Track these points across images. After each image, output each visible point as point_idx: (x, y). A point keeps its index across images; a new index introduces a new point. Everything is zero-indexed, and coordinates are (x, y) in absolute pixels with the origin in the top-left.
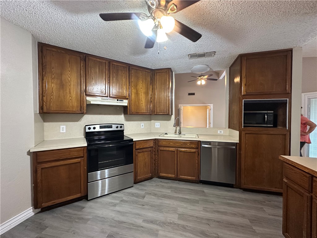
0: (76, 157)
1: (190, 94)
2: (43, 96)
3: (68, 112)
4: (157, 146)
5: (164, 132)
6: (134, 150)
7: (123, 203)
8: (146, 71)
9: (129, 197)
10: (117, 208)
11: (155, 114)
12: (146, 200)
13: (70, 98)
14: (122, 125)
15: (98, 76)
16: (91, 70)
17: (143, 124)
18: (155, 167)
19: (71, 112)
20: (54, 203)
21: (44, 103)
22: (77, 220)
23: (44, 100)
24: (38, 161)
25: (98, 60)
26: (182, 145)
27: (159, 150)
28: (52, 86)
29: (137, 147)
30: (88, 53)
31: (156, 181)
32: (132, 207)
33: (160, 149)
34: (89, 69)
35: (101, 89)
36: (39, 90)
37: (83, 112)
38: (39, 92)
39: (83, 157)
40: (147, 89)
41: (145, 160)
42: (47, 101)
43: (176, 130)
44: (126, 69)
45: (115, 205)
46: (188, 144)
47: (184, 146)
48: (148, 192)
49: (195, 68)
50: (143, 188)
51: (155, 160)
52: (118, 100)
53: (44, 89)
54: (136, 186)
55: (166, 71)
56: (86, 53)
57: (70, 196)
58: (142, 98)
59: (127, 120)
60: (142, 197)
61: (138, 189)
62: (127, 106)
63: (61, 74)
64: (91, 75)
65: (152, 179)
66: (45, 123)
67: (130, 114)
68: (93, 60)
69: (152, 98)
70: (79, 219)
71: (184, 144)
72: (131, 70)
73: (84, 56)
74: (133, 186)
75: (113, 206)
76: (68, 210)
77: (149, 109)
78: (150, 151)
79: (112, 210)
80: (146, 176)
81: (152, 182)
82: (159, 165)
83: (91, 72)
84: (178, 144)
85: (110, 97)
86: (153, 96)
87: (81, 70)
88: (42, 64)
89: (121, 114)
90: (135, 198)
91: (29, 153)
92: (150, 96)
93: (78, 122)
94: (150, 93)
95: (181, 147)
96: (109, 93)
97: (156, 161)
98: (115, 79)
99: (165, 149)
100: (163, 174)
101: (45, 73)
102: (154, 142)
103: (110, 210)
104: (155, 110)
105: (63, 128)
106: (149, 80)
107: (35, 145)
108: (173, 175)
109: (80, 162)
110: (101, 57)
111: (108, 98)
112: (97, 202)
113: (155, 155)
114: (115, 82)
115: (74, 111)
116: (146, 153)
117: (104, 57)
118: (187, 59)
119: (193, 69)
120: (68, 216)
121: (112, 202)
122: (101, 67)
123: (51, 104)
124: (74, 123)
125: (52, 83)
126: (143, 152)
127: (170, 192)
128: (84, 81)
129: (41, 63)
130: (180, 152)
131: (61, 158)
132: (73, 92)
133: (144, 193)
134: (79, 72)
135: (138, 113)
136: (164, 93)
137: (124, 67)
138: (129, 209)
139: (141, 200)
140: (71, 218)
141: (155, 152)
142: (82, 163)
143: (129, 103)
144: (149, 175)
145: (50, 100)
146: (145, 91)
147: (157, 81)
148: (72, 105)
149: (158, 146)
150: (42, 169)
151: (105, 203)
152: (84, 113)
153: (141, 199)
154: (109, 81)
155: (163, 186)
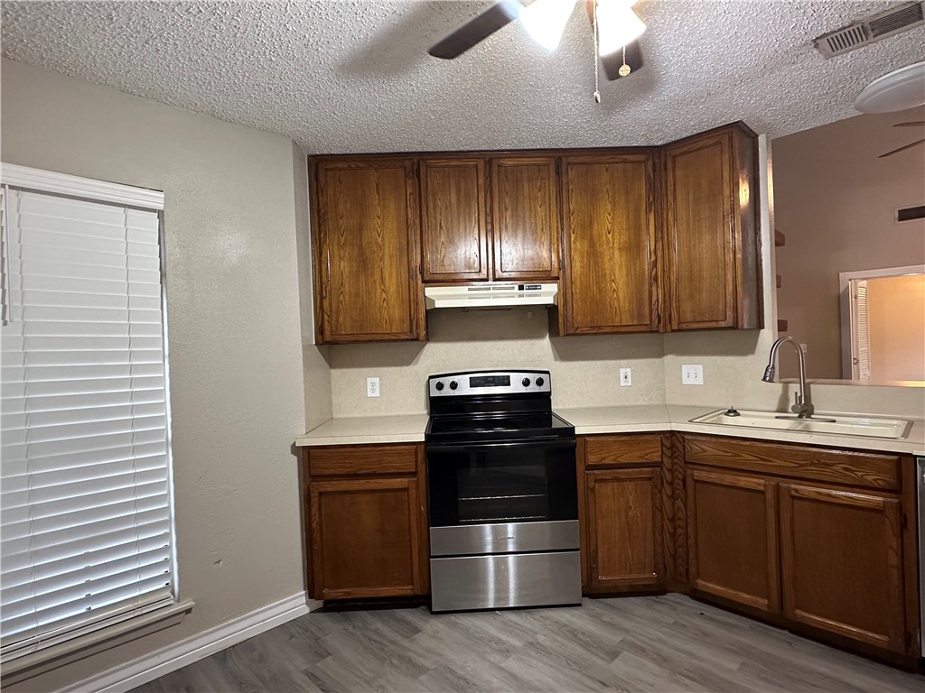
0: (396, 471)
1: (905, 215)
2: (322, 298)
3: (379, 337)
4: (682, 463)
5: (722, 405)
6: (580, 468)
7: (532, 653)
8: (625, 162)
9: (556, 637)
10: (512, 664)
11: (675, 327)
12: (619, 667)
13: (384, 295)
14: (542, 376)
15: (456, 215)
16: (435, 200)
17: (629, 370)
18: (676, 551)
19: (387, 337)
20: (349, 593)
21: (326, 317)
22: (395, 662)
23: (325, 307)
24: (314, 472)
25: (454, 163)
26: (802, 465)
27: (689, 481)
28: (341, 266)
29: (592, 459)
30: (425, 150)
31: (678, 608)
32: (560, 676)
33: (692, 475)
34: (430, 197)
35: (465, 258)
36: (314, 281)
37: (418, 336)
38: (314, 286)
39: (414, 474)
40: (636, 230)
41: (626, 512)
42: (331, 311)
43: (784, 398)
44: (548, 171)
45: (507, 651)
46: (838, 468)
47: (812, 472)
48: (634, 640)
49: (873, 89)
50: (618, 619)
51: (672, 520)
52: (521, 288)
53: (324, 279)
54: (591, 607)
55: (716, 140)
56: (420, 150)
57: (384, 585)
58: (613, 270)
59: (563, 355)
60: (607, 653)
61: (597, 618)
62: (553, 305)
63: (360, 230)
64: (435, 218)
65: (664, 594)
66: (332, 371)
67: (568, 335)
68: (439, 167)
69: (659, 265)
70: (401, 658)
71: (812, 464)
72: (564, 170)
73: (415, 161)
74: (580, 605)
75: (501, 651)
76: (380, 625)
77: (647, 311)
78: (650, 479)
79: (493, 663)
80: (633, 576)
81: (660, 607)
82: (691, 542)
83: (435, 206)
84: (778, 462)
85: (495, 280)
86: (663, 256)
87: (409, 209)
88: (319, 211)
89: (540, 336)
90: (579, 650)
91: (295, 450)
92: (647, 259)
93: (411, 366)
94: (649, 243)
95: (796, 474)
96: (491, 266)
97: (680, 522)
98: (509, 213)
99: (714, 476)
100: (711, 585)
101: (325, 235)
102: (668, 443)
103: (489, 661)
104: (674, 314)
105: (373, 384)
106: (643, 192)
107: (307, 428)
108: (760, 600)
109: (406, 489)
110: (464, 152)
111: (490, 282)
112: (455, 625)
113: (673, 497)
114: (510, 226)
115: (395, 334)
116: (630, 486)
117: (472, 149)
118: (816, 60)
119: (861, 96)
120: (379, 642)
121: (500, 640)
122: (463, 184)
123: (341, 318)
124: (399, 368)
125: (341, 259)
126: (617, 480)
127: (734, 666)
128: (418, 240)
129: (316, 208)
130: (793, 497)
131: (361, 469)
132: (391, 276)
133: (618, 639)
134: (403, 212)
135: (599, 327)
136: (713, 238)
137: (539, 165)
138: (549, 680)
139: (600, 662)
140: (382, 649)
141: (671, 484)
142: (413, 492)
143: (564, 294)
144: (647, 575)
145: (338, 307)
146: (624, 239)
147: (679, 193)
148: (388, 314)
149: (686, 463)
150: (320, 493)
151: (477, 635)
152: (421, 338)
153: (603, 659)
154: (489, 227)
155: (706, 635)
